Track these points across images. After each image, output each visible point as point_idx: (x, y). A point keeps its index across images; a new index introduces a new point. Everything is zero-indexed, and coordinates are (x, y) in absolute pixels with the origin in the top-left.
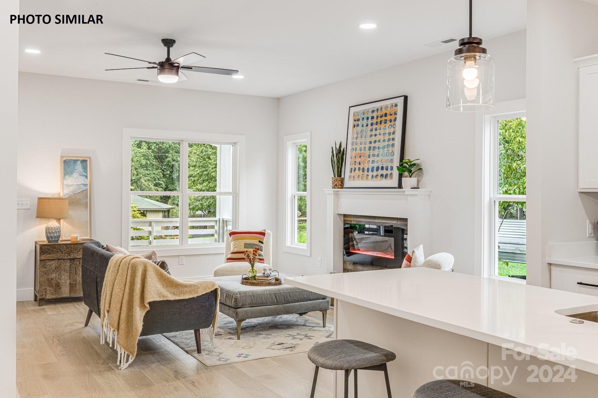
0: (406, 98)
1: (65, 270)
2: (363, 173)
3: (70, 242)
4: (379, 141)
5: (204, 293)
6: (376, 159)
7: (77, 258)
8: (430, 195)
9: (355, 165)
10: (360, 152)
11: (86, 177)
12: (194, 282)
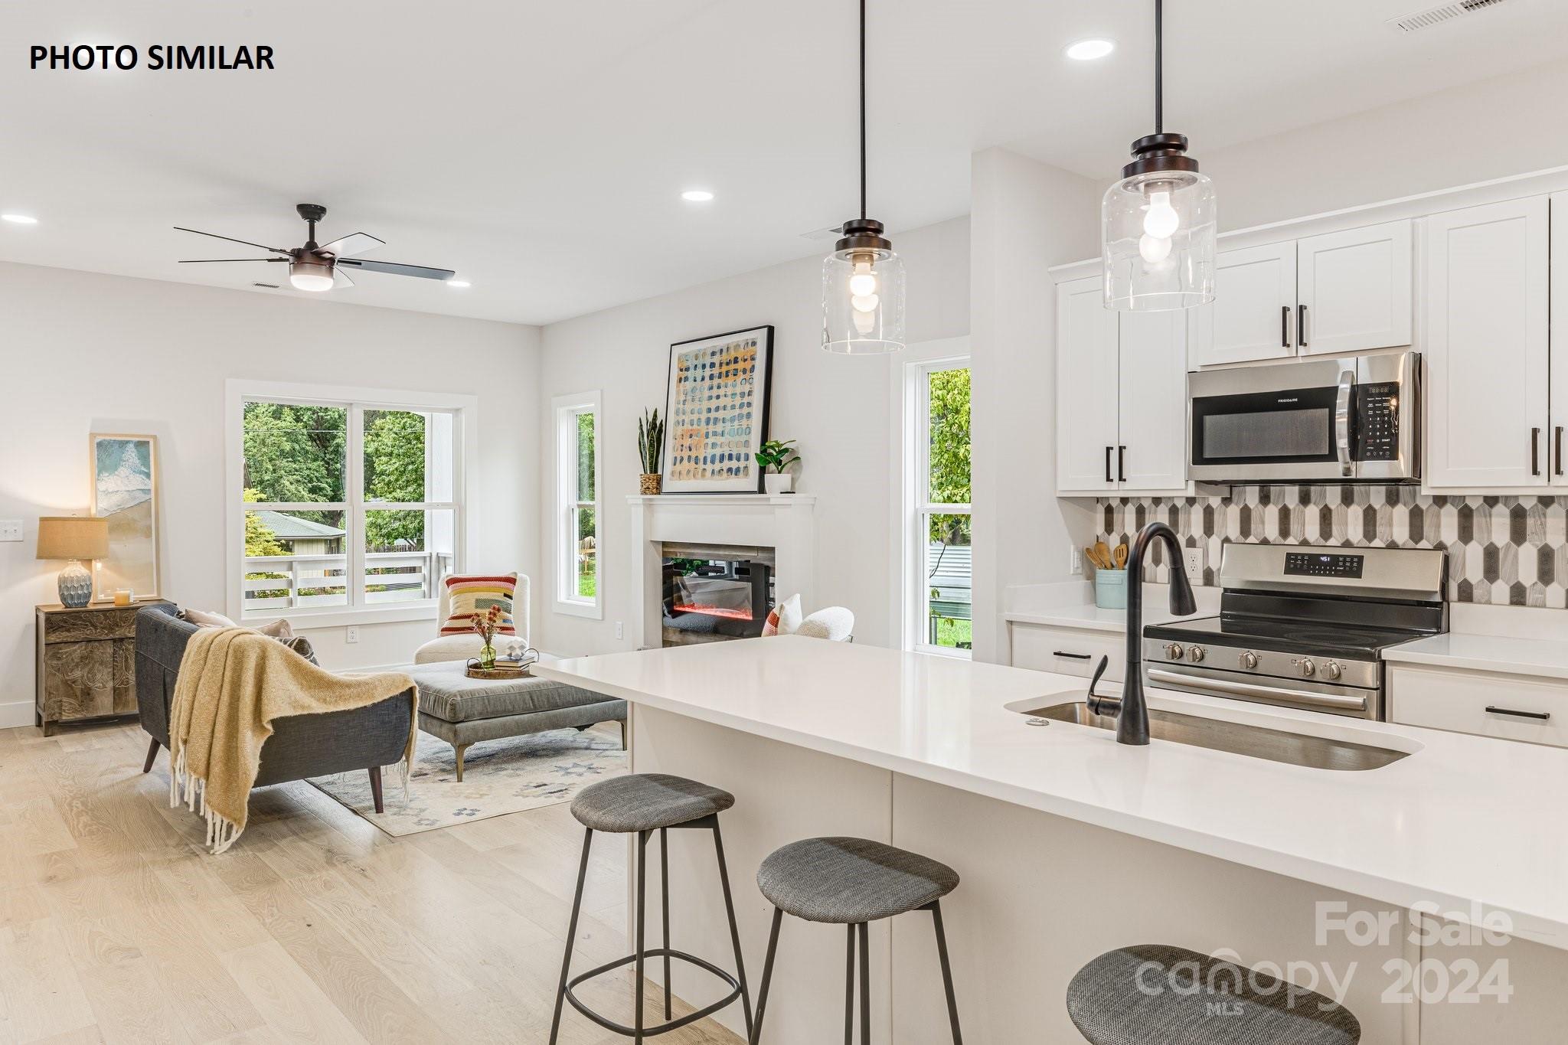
0: (771, 330)
1: (102, 661)
2: (697, 466)
3: (112, 606)
4: (725, 408)
5: (386, 697)
6: (719, 440)
7: (130, 638)
8: (813, 505)
9: (682, 450)
10: (691, 428)
11: (148, 475)
12: (365, 678)
